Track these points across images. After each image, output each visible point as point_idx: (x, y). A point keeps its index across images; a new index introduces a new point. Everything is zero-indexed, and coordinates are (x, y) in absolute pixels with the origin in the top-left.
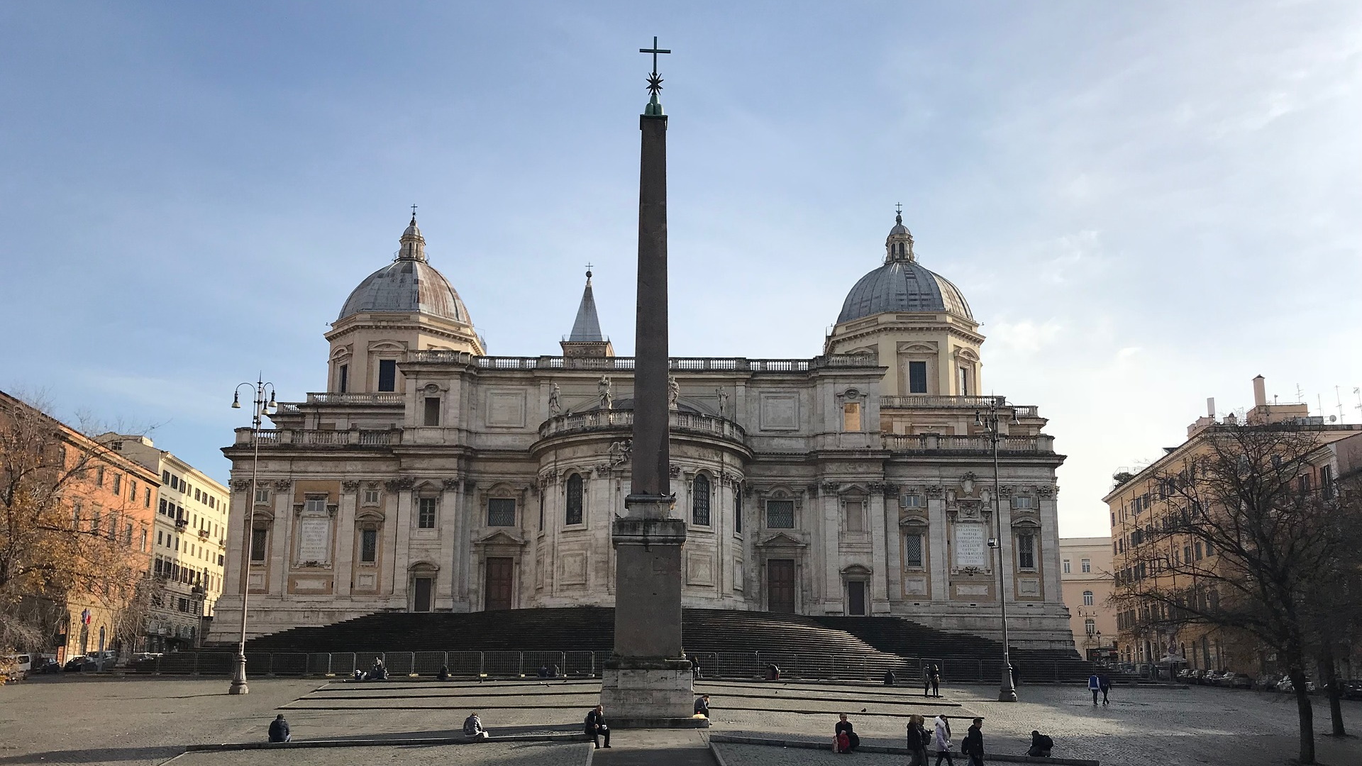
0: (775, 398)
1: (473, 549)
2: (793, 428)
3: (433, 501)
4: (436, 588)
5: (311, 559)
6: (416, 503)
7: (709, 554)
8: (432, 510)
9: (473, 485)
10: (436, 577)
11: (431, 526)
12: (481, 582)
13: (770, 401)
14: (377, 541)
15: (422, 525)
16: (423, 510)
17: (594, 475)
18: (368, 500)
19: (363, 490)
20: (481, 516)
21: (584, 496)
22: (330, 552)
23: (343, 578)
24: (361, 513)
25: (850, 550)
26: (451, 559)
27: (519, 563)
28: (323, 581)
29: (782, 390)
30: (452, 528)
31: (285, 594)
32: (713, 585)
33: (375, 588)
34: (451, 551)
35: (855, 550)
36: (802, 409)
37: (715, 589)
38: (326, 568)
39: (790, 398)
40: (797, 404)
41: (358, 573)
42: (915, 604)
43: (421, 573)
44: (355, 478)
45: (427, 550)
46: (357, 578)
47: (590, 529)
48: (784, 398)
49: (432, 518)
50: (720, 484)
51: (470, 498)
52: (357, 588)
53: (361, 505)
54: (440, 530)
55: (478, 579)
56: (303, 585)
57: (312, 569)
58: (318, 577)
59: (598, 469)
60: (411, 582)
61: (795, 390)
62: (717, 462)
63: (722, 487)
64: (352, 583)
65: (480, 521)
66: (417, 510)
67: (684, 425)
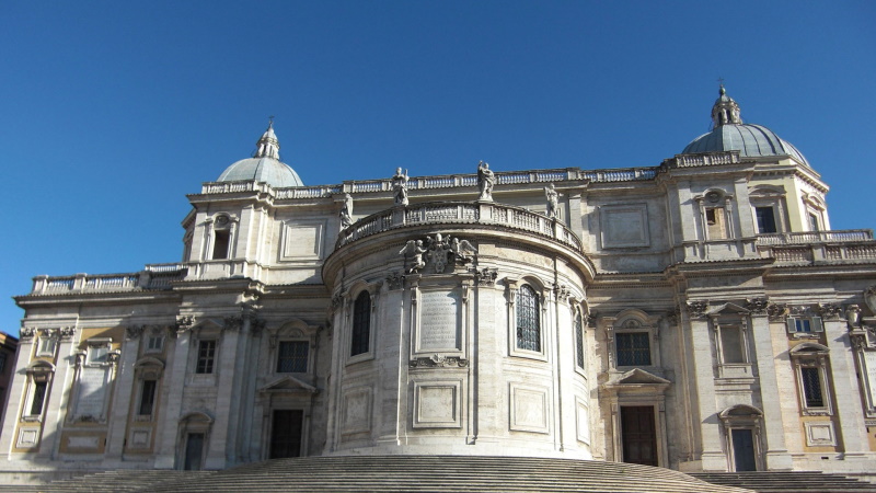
0: (619, 211)
1: (258, 400)
2: (642, 244)
3: (213, 344)
4: (209, 444)
5: (86, 414)
6: (195, 345)
7: (540, 389)
8: (212, 354)
9: (263, 327)
10: (210, 430)
11: (210, 371)
12: (265, 438)
13: (612, 215)
14: (156, 392)
15: (200, 371)
16: (202, 354)
17: (385, 288)
18: (151, 346)
19: (147, 336)
20: (269, 360)
21: (373, 316)
22: (106, 405)
23: (117, 433)
24: (142, 360)
25: (729, 387)
26: (228, 409)
27: (310, 416)
28: (95, 439)
29: (625, 202)
30: (231, 373)
31: (56, 454)
32: (547, 431)
33: (149, 446)
34: (227, 400)
35: (736, 387)
36: (652, 223)
37: (551, 438)
38: (100, 422)
39: (635, 210)
40: (646, 216)
41: (132, 429)
42: (823, 458)
43: (194, 427)
44: (139, 322)
45: (202, 400)
46: (131, 434)
47: (378, 357)
48: (629, 211)
49: (211, 362)
50: (553, 299)
51: (257, 339)
52: (130, 446)
53: (143, 352)
54: (218, 376)
55: (262, 436)
56: (76, 442)
57: (88, 424)
58: (92, 434)
59: (389, 280)
60: (183, 437)
61: (641, 201)
62: (549, 270)
63: (556, 303)
64: (125, 441)
65: (268, 367)
66: (195, 353)
67: (502, 221)
